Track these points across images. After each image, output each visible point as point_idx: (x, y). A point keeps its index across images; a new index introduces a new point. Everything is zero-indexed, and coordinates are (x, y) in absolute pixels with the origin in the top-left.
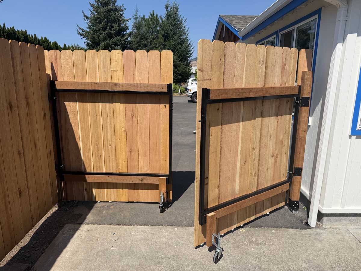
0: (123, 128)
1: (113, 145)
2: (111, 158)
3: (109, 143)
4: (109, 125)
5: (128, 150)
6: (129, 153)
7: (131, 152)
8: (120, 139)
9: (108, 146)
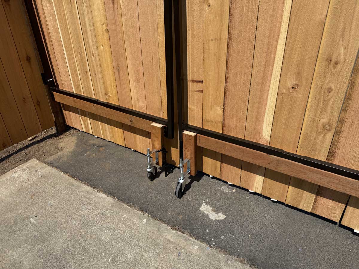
0: (104, 25)
1: (96, 55)
2: (97, 76)
3: (91, 51)
4: (87, 20)
5: (115, 67)
6: (117, 73)
7: (119, 70)
8: (102, 46)
9: (91, 57)
